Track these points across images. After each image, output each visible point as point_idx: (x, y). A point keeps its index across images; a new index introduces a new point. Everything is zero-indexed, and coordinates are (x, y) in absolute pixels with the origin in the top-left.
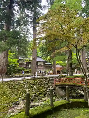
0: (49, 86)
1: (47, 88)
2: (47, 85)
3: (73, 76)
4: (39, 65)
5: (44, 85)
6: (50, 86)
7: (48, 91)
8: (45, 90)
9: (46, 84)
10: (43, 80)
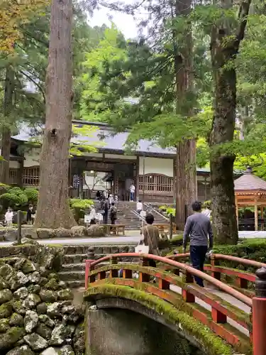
0: (42, 301)
1: (23, 315)
2: (31, 296)
3: (239, 244)
4: (142, 178)
5: (13, 291)
6: (52, 301)
7: (29, 327)
8: (12, 325)
9: (28, 284)
10: (12, 264)
